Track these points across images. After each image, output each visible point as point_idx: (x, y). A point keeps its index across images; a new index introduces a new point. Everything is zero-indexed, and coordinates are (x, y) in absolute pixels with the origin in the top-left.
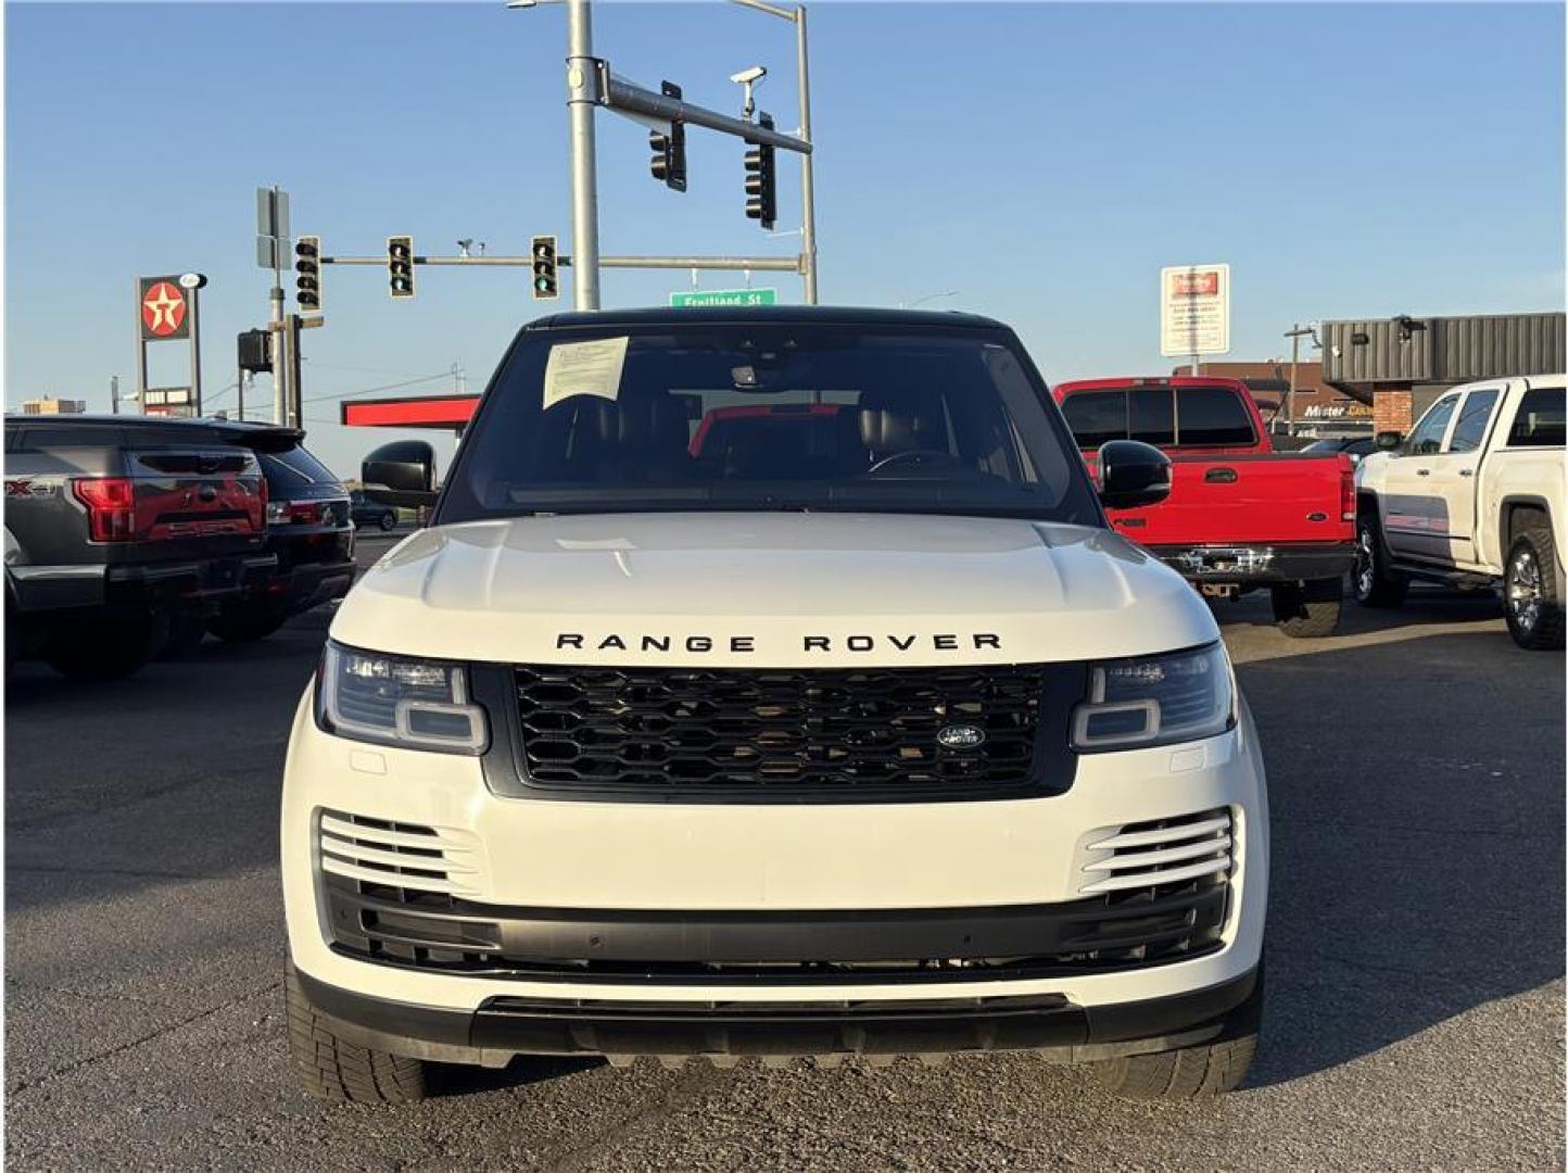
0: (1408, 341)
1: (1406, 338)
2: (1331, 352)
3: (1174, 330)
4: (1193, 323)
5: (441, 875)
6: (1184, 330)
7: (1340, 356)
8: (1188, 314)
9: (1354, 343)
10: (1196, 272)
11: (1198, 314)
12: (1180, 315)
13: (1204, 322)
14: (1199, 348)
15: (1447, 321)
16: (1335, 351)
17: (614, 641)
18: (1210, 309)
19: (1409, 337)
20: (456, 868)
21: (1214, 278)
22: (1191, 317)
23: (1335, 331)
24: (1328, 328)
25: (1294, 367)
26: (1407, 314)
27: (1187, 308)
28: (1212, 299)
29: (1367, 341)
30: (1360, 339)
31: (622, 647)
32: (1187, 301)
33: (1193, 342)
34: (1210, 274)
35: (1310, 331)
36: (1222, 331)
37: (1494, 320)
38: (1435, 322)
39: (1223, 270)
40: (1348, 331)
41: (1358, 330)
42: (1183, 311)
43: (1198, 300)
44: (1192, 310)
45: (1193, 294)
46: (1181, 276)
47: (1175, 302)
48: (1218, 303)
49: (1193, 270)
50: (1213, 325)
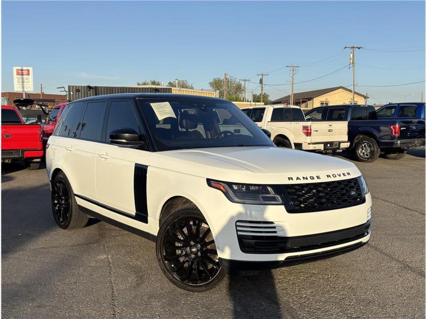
0: (90, 92)
1: (89, 91)
2: (70, 93)
3: (17, 84)
4: (23, 82)
5: (275, 232)
6: (20, 84)
7: (73, 94)
8: (21, 80)
9: (76, 91)
10: (23, 69)
11: (24, 80)
12: (19, 80)
13: (26, 82)
14: (25, 89)
15: (99, 87)
16: (72, 93)
17: (298, 178)
18: (28, 79)
19: (90, 91)
20: (280, 230)
21: (28, 71)
22: (22, 81)
23: (71, 88)
24: (69, 87)
25: (41, 95)
26: (89, 85)
27: (21, 78)
28: (28, 77)
29: (79, 91)
30: (78, 90)
31: (300, 179)
32: (21, 76)
33: (23, 87)
34: (27, 70)
35: (63, 87)
36: (31, 85)
37: (110, 88)
38: (96, 87)
39: (31, 69)
40: (74, 88)
41: (77, 88)
42: (20, 79)
43: (24, 76)
44: (23, 79)
45: (22, 75)
46: (19, 70)
47: (18, 77)
48: (30, 78)
49: (22, 68)
50: (28, 84)
